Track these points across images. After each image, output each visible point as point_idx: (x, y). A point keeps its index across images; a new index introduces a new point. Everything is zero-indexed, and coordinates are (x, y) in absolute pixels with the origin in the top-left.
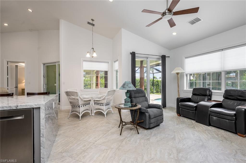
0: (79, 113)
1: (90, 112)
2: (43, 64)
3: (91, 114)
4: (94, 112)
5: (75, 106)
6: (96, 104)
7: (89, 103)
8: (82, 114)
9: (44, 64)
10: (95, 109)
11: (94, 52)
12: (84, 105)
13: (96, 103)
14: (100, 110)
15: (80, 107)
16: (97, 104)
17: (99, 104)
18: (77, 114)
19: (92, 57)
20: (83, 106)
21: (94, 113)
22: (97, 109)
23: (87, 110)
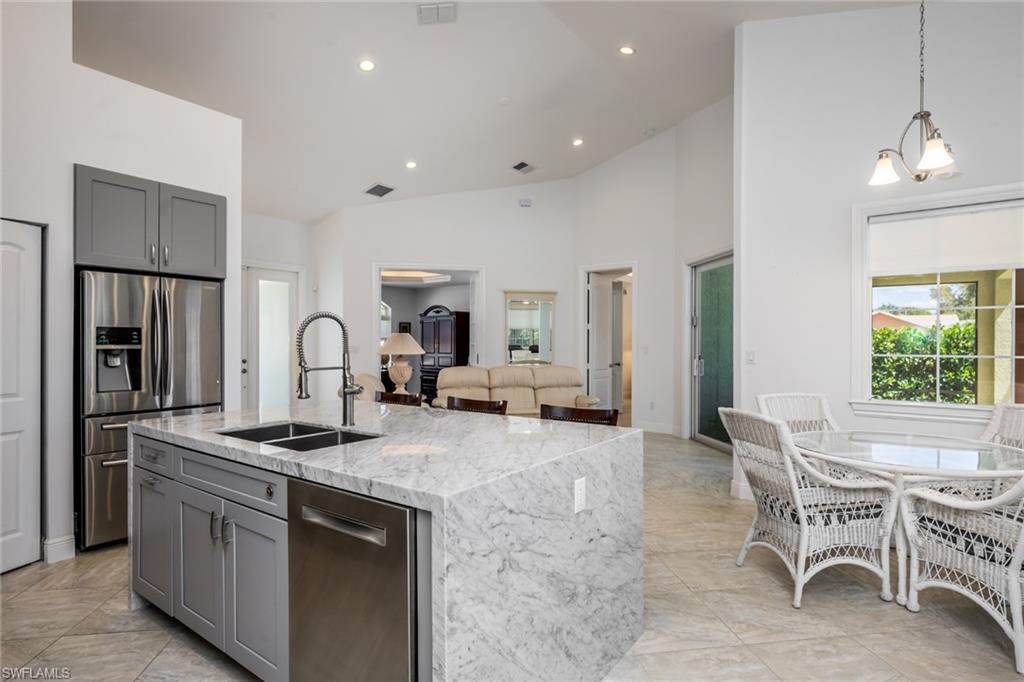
0: (796, 556)
1: (884, 574)
2: (689, 265)
3: (895, 590)
4: (919, 583)
5: (772, 507)
6: (934, 532)
7: (872, 511)
8: (815, 569)
9: (695, 267)
10: (922, 564)
11: (934, 134)
12: (834, 517)
13: (930, 525)
14: (965, 592)
15: (798, 522)
16: (940, 530)
17: (961, 540)
18: (785, 558)
19: (918, 178)
20: (820, 521)
21: (914, 595)
22: (937, 570)
23: (861, 552)
